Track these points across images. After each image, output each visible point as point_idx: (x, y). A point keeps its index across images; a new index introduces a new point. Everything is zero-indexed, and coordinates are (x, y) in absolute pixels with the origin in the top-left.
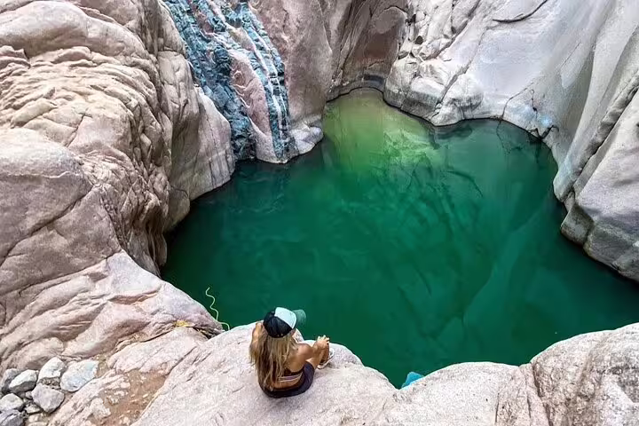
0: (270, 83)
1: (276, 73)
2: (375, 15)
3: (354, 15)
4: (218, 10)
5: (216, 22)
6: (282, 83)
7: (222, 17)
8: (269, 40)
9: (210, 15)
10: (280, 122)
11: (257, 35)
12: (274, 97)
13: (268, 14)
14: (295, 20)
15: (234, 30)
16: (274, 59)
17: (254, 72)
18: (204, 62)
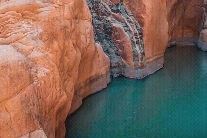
0: (134, 38)
1: (138, 33)
2: (187, 10)
3: (176, 10)
4: (107, 7)
5: (106, 11)
6: (141, 38)
7: (110, 9)
8: (134, 18)
9: (104, 9)
10: (140, 59)
11: (128, 16)
12: (136, 45)
13: (133, 6)
14: (149, 8)
15: (115, 14)
16: (137, 26)
17: (126, 33)
18: (98, 30)
